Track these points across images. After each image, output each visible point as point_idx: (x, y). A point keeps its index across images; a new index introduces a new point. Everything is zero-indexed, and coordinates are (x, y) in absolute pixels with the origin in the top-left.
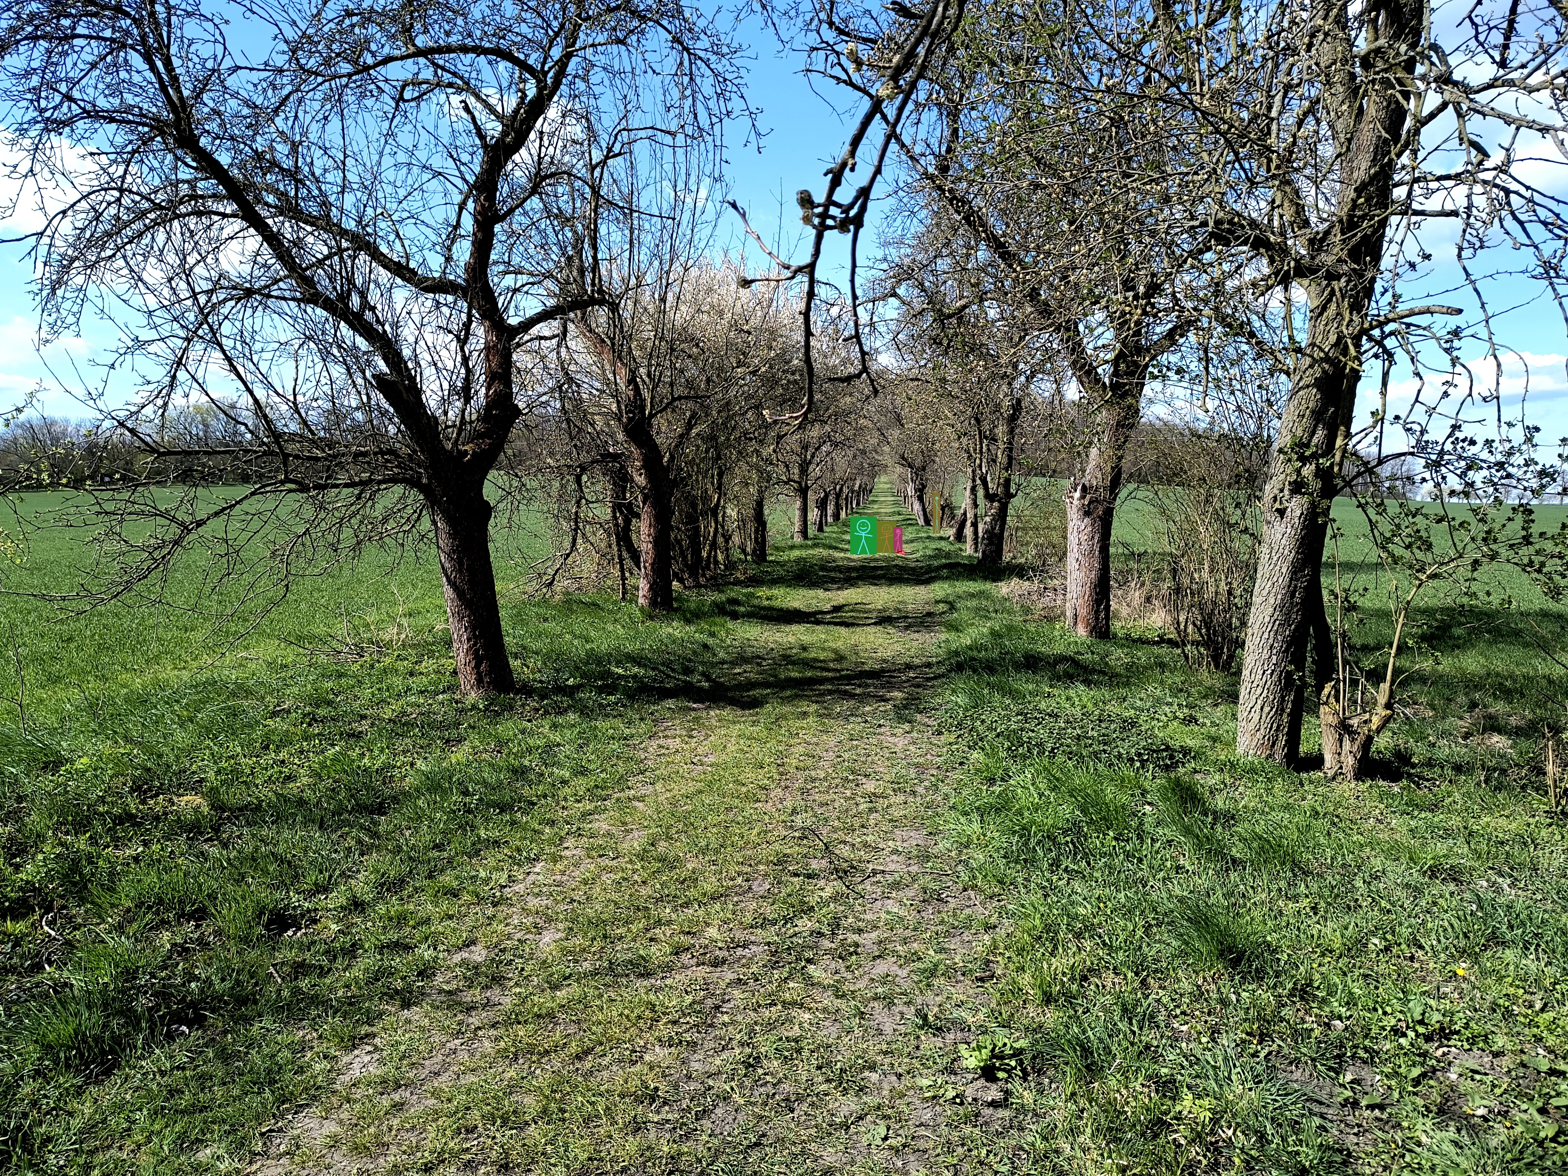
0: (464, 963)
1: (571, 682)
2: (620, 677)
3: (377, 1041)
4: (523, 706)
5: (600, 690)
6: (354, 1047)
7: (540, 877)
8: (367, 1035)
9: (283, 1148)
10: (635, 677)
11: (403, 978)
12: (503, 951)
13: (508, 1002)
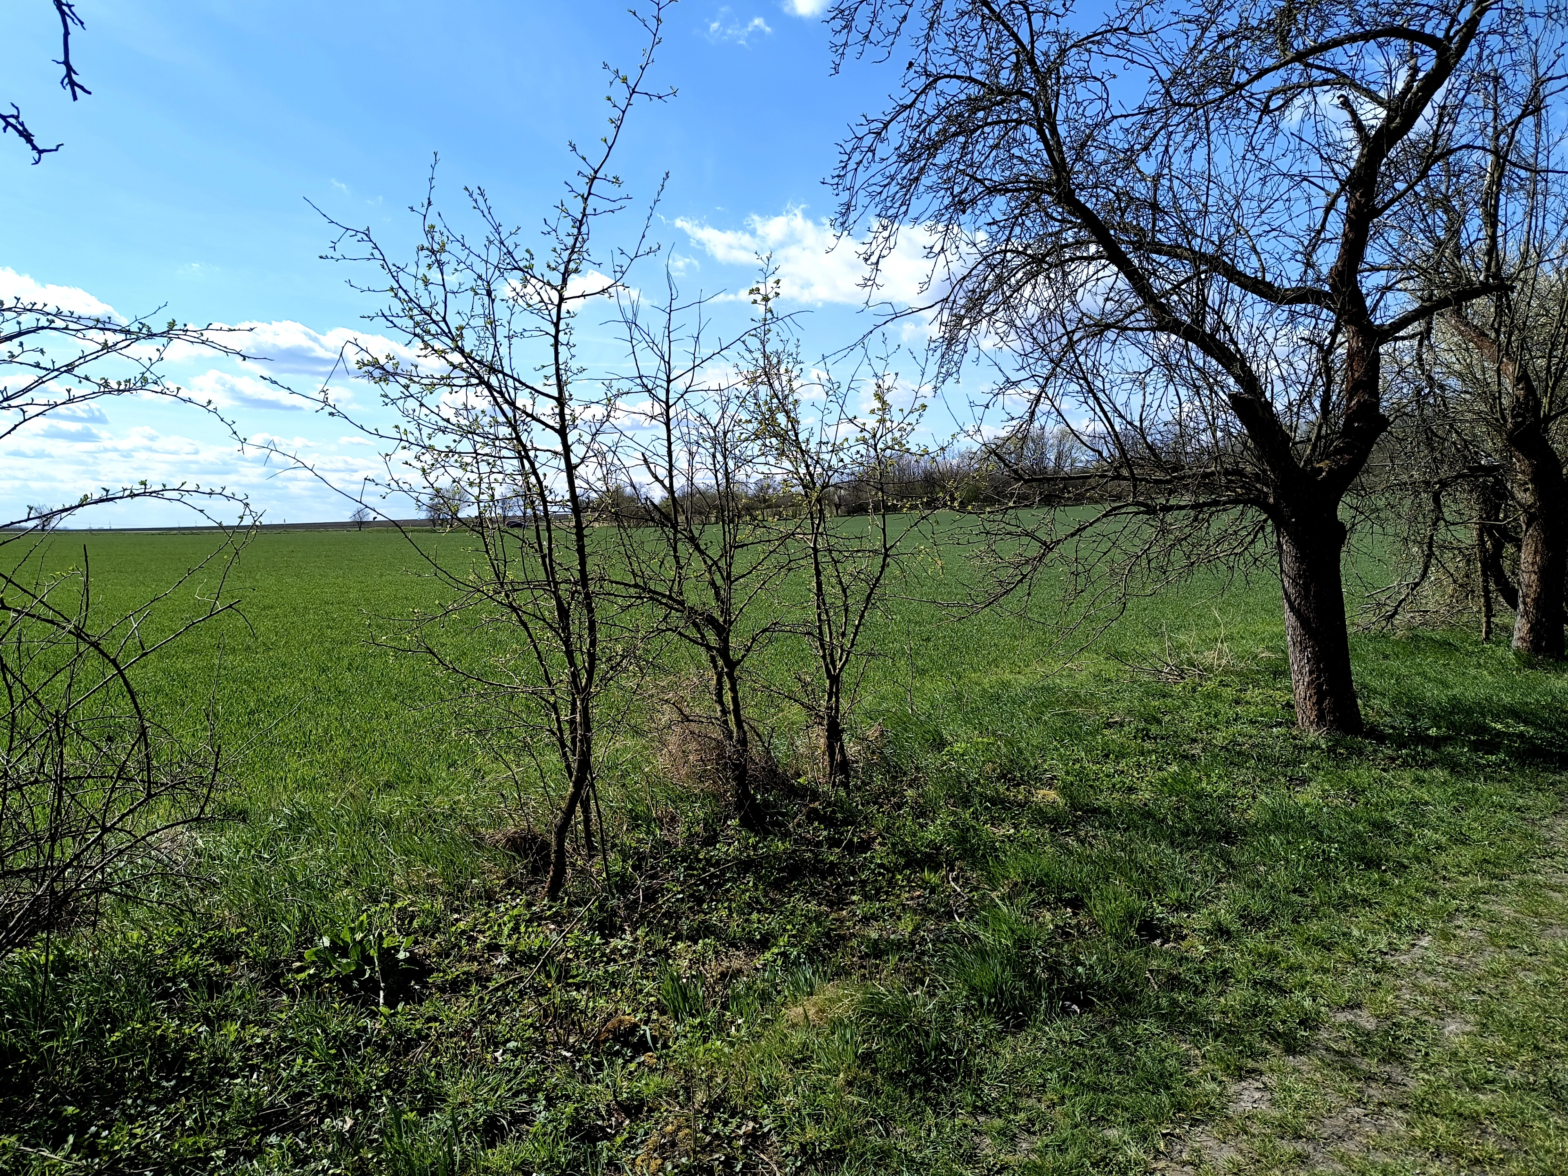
0: (1350, 1025)
1: (1433, 732)
2: (1499, 733)
3: (1264, 1079)
4: (1375, 751)
5: (1476, 747)
6: (1241, 1079)
7: (1430, 954)
8: (1254, 1071)
9: (1185, 1156)
10: (1521, 735)
11: (1284, 1022)
12: (1398, 1025)
13: (1416, 1086)
